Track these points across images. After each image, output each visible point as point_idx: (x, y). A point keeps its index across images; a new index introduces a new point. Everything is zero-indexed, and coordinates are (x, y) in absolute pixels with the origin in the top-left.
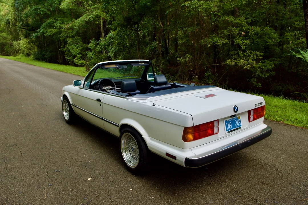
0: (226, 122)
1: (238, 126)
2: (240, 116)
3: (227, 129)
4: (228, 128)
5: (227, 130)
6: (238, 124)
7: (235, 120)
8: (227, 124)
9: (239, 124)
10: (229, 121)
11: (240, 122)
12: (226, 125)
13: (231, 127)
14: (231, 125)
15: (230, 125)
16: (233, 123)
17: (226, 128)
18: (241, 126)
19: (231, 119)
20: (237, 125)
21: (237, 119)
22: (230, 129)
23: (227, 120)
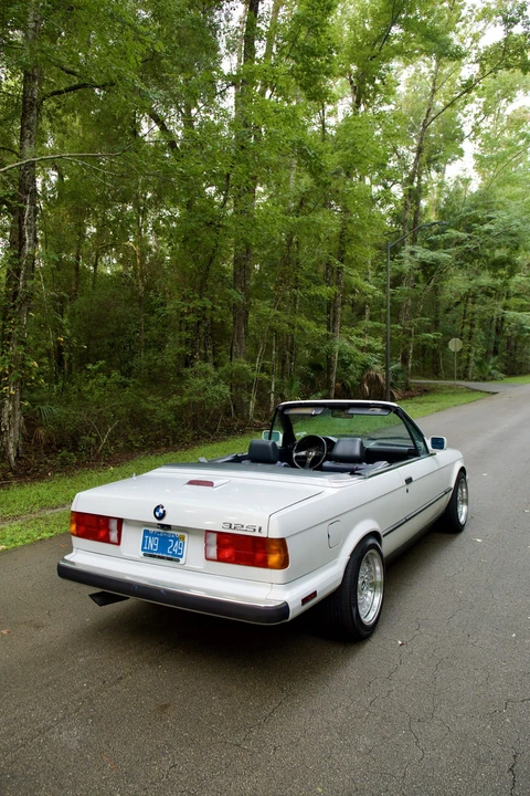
0: (146, 532)
1: (173, 554)
2: (186, 535)
3: (145, 548)
4: (147, 546)
5: (143, 550)
6: (176, 551)
7: (171, 538)
8: (147, 537)
9: (179, 551)
10: (154, 535)
11: (182, 549)
12: (144, 538)
13: (154, 547)
14: (157, 544)
15: (152, 542)
16: (164, 543)
17: (143, 546)
18: (181, 556)
19: (160, 532)
20: (171, 550)
21: (175, 539)
22: (150, 551)
23: (150, 530)
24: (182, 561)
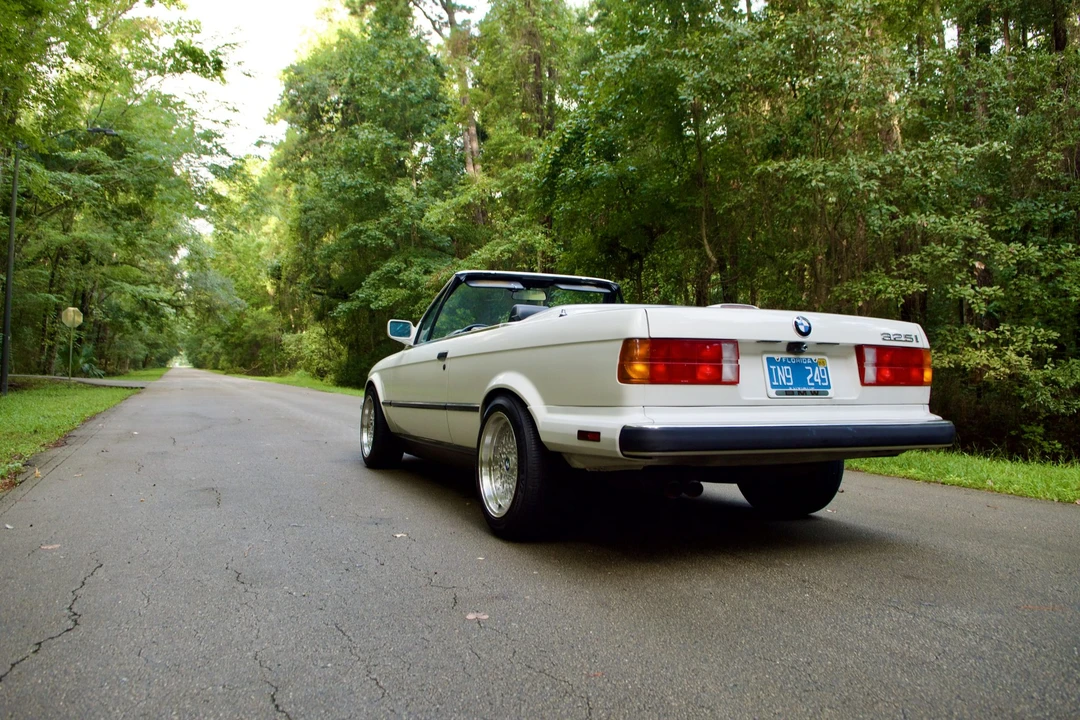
0: (771, 361)
1: (816, 385)
2: (826, 359)
3: (775, 383)
4: (778, 381)
5: (772, 386)
6: (819, 380)
7: (808, 365)
8: (773, 367)
9: (823, 380)
10: (782, 363)
11: (825, 377)
12: (770, 370)
13: (788, 380)
14: (790, 376)
15: (784, 374)
16: (800, 372)
17: (772, 380)
18: (829, 387)
19: (790, 359)
20: (812, 380)
21: (814, 365)
22: (784, 386)
23: (776, 357)
24: (831, 392)
